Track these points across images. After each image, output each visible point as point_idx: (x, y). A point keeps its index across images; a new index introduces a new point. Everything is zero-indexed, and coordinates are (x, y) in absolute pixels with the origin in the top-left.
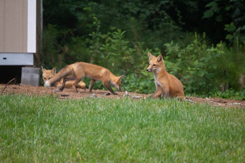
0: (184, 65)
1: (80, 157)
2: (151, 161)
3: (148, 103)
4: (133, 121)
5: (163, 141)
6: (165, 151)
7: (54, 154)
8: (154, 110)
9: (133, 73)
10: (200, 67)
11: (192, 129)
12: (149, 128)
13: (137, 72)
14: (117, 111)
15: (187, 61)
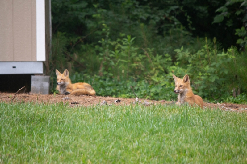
0: (195, 71)
3: (159, 109)
4: (144, 128)
5: (174, 147)
6: (177, 157)
7: (64, 162)
8: (165, 116)
9: (143, 79)
10: (211, 73)
11: (204, 135)
12: (160, 134)
13: (147, 78)
14: (128, 118)
15: (198, 67)
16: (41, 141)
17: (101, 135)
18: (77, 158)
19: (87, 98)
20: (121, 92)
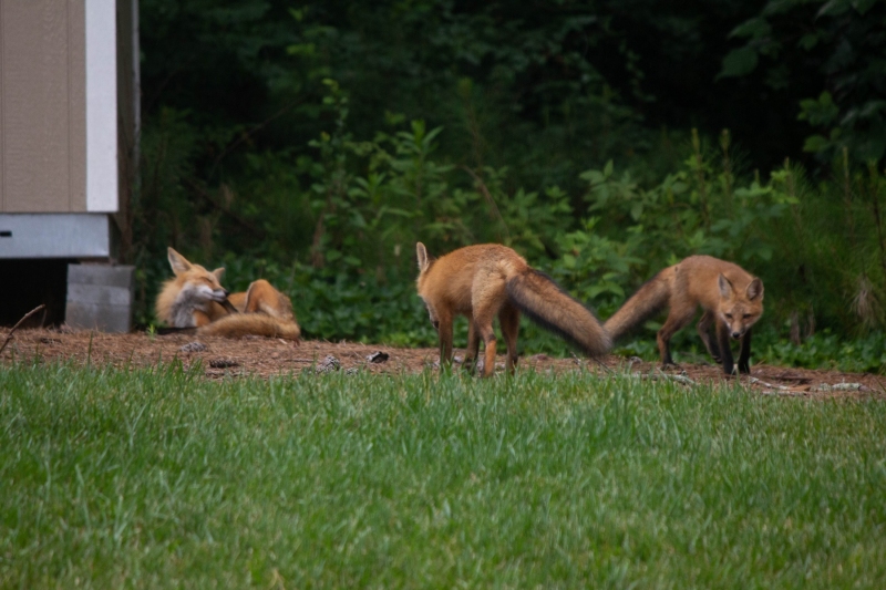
0: (654, 249)
1: (281, 584)
3: (526, 386)
4: (473, 454)
5: (581, 523)
6: (590, 562)
7: (187, 577)
8: (548, 412)
11: (686, 481)
12: (531, 477)
14: (415, 417)
16: (104, 501)
17: (318, 478)
18: (233, 562)
19: (270, 348)
20: (388, 324)
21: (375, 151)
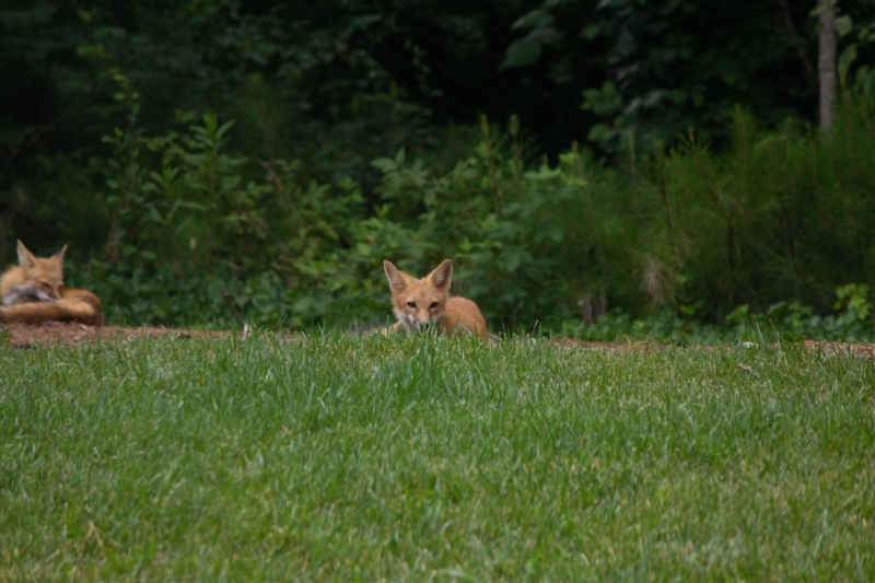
0: (447, 237)
1: (97, 535)
2: (353, 538)
3: (333, 345)
4: (284, 408)
5: (394, 468)
6: (403, 505)
8: (356, 369)
9: (267, 270)
10: (505, 240)
11: (494, 428)
12: (341, 428)
13: (278, 267)
14: (223, 377)
15: (457, 221)
17: (130, 436)
18: (48, 516)
19: (71, 333)
20: (186, 316)
21: (167, 146)
